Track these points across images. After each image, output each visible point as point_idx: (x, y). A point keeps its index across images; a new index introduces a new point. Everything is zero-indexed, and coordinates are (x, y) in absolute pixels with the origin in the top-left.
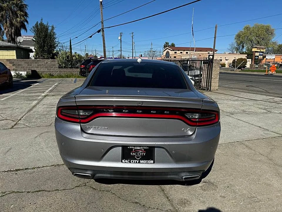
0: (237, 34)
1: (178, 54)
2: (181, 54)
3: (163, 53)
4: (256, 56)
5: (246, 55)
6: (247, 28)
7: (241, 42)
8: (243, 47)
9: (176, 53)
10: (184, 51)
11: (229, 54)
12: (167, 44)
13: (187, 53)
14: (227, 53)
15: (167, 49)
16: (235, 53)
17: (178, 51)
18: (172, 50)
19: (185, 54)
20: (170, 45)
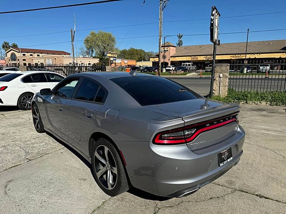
0: (85, 39)
1: (28, 57)
2: (31, 57)
3: (6, 55)
4: (111, 61)
5: (99, 59)
6: (93, 34)
7: (90, 47)
8: (93, 51)
9: (24, 55)
10: (34, 53)
11: (83, 58)
12: (6, 44)
13: (38, 55)
14: (81, 57)
15: (12, 50)
16: (87, 57)
17: (27, 53)
18: (18, 51)
19: (36, 56)
20: (11, 45)
